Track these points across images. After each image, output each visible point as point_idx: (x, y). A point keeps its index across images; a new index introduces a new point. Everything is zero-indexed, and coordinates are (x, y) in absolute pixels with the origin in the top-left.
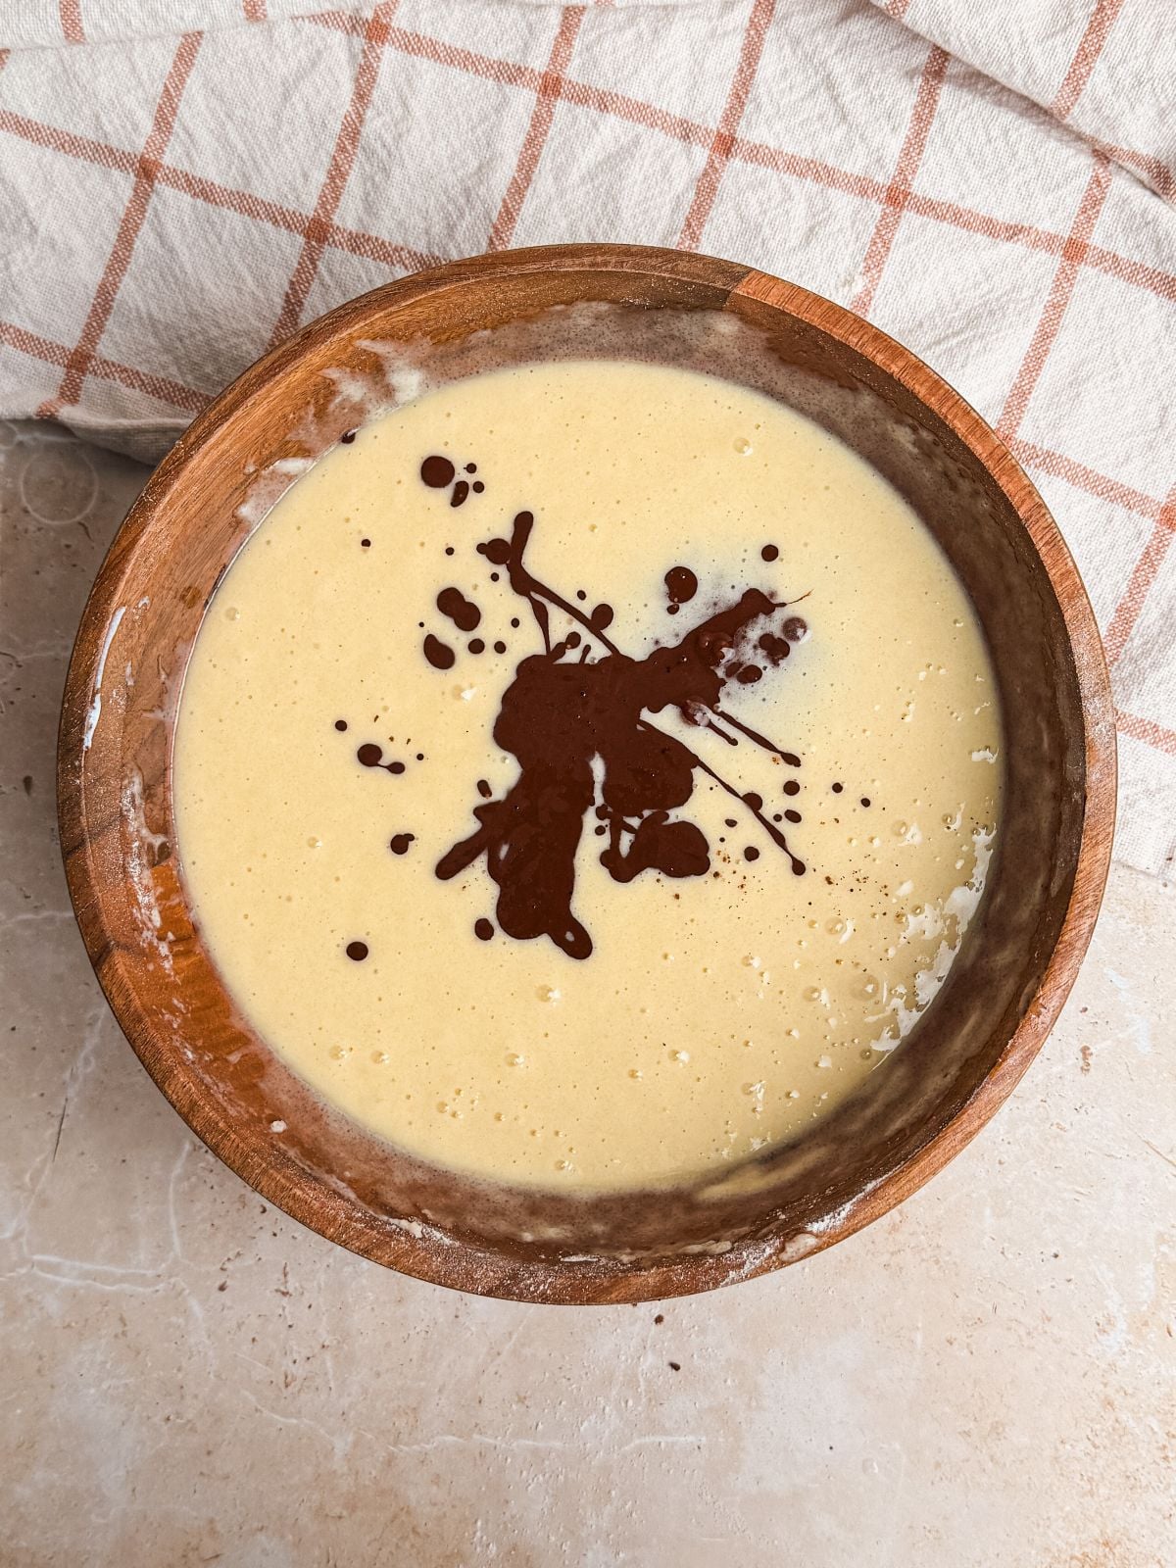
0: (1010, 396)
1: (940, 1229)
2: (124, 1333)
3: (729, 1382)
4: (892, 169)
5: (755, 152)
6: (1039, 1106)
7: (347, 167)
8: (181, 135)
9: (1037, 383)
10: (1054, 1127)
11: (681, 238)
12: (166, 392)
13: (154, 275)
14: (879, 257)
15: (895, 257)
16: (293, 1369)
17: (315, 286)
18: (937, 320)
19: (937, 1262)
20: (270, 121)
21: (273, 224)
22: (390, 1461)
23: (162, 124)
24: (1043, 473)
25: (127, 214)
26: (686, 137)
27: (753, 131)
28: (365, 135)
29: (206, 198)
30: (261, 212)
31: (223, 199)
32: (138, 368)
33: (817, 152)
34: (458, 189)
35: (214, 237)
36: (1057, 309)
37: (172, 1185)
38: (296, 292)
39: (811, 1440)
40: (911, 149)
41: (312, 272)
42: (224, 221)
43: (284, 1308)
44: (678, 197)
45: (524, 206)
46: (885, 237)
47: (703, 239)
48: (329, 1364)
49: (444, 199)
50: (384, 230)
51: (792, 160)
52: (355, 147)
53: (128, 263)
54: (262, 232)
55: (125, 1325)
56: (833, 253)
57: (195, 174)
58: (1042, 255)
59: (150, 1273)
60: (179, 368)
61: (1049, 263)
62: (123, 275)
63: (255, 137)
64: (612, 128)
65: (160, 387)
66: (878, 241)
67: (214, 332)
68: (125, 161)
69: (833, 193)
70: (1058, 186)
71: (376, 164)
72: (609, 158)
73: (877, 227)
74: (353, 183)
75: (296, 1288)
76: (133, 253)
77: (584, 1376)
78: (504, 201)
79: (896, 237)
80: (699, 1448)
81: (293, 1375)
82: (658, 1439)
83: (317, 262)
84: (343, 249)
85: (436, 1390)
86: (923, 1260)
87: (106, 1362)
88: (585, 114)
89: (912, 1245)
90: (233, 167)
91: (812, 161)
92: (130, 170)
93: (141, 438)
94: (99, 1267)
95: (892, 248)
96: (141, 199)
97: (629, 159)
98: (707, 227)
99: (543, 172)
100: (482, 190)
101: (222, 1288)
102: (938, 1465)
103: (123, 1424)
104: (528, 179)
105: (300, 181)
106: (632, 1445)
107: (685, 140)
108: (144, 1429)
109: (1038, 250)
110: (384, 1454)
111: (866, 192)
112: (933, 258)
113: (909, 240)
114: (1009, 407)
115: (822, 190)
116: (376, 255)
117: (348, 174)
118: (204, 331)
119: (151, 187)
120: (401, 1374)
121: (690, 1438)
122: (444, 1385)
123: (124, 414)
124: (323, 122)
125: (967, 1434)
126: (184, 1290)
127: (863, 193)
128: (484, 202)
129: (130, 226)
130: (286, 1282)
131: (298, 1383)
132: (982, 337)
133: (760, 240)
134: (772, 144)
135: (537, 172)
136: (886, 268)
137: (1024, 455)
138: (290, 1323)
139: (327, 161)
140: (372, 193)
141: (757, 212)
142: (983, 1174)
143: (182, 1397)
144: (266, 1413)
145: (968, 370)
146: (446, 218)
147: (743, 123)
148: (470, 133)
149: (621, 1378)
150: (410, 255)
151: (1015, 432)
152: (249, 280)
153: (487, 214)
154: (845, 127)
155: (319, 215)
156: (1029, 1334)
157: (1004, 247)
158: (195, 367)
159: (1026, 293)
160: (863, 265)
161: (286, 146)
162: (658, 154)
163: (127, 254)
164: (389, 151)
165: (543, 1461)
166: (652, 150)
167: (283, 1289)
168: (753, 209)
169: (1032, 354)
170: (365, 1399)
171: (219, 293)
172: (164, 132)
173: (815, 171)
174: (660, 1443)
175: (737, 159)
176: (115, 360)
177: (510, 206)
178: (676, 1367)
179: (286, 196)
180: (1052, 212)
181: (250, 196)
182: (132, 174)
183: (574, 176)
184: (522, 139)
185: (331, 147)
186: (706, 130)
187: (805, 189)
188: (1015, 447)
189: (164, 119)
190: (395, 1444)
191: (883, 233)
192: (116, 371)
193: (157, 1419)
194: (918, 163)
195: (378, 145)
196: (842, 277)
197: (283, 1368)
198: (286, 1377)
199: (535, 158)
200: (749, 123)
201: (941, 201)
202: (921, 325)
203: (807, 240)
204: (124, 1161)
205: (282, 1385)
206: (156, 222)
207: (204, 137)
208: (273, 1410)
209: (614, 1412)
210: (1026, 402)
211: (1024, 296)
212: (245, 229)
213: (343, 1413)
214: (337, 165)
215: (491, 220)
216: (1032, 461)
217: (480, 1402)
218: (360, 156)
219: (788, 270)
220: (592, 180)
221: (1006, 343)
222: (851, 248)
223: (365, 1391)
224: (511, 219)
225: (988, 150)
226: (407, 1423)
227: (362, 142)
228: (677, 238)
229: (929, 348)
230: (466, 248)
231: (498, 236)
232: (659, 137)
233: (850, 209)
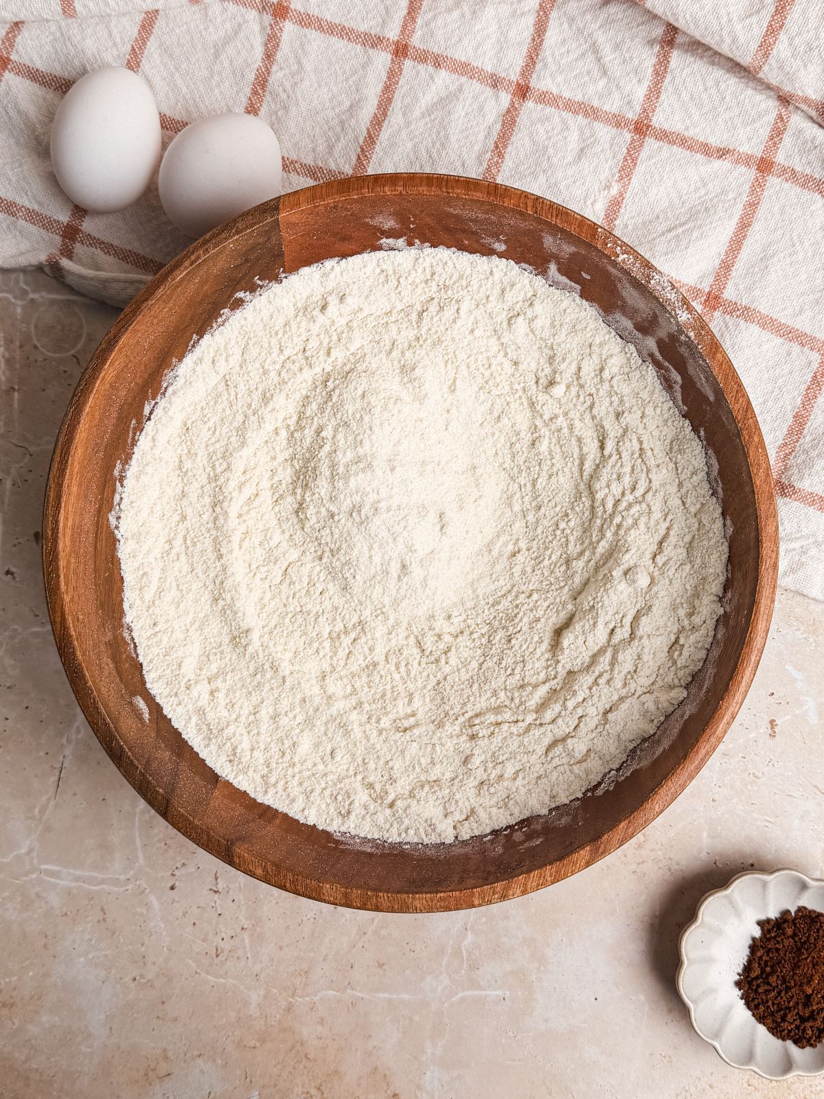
0: (719, 268)
1: (671, 846)
2: (104, 920)
3: (524, 952)
4: (638, 109)
5: (543, 97)
7: (259, 105)
9: (738, 259)
10: (751, 776)
11: (491, 155)
12: (132, 259)
14: (629, 170)
15: (640, 169)
16: (222, 944)
18: (669, 214)
19: (669, 870)
20: (206, 73)
22: (289, 1009)
24: (742, 322)
26: (495, 86)
27: (542, 82)
28: (271, 82)
32: (112, 241)
33: (586, 97)
34: (336, 121)
36: (752, 207)
37: (137, 816)
39: (582, 994)
40: (651, 95)
43: (215, 902)
44: (489, 127)
45: (381, 133)
46: (633, 156)
47: (507, 156)
48: (247, 941)
49: (326, 128)
50: (284, 149)
51: (569, 102)
52: (264, 91)
55: (105, 914)
56: (597, 166)
58: (742, 169)
59: (122, 878)
60: (141, 243)
61: (747, 174)
63: (194, 83)
64: (443, 78)
65: (128, 256)
66: (628, 158)
69: (597, 126)
70: (753, 121)
71: (278, 103)
72: (441, 100)
73: (627, 149)
75: (224, 888)
77: (424, 949)
78: (368, 130)
79: (641, 155)
80: (504, 999)
81: (221, 949)
82: (476, 993)
85: (322, 958)
86: (660, 868)
87: (92, 940)
88: (425, 69)
89: (651, 857)
90: (179, 104)
91: (582, 103)
94: (87, 874)
95: (638, 163)
97: (455, 101)
98: (509, 148)
99: (395, 110)
100: (353, 122)
101: (172, 888)
102: (670, 1011)
103: (103, 982)
104: (385, 115)
106: (458, 997)
107: (494, 88)
108: (118, 986)
109: (739, 165)
110: (285, 1003)
111: (620, 125)
112: (666, 171)
113: (650, 157)
114: (718, 276)
115: (590, 123)
117: (259, 110)
120: (297, 947)
121: (499, 992)
122: (327, 955)
124: (242, 74)
126: (145, 889)
127: (618, 125)
128: (354, 130)
130: (217, 884)
131: (226, 953)
132: (700, 227)
133: (546, 157)
134: (555, 91)
135: (391, 109)
136: (634, 177)
137: (729, 309)
138: (220, 912)
139: (244, 101)
141: (545, 137)
142: (702, 809)
143: (145, 964)
144: (203, 975)
145: (689, 251)
146: (327, 141)
147: (534, 76)
148: (345, 83)
149: (450, 951)
150: (302, 166)
151: (722, 293)
153: (356, 138)
154: (605, 80)
157: (716, 164)
158: (152, 242)
159: (731, 196)
160: (618, 175)
161: (216, 91)
162: (475, 98)
164: (288, 94)
165: (396, 1008)
166: (471, 94)
167: (214, 888)
168: (542, 137)
169: (734, 239)
170: (272, 965)
173: (584, 109)
174: (477, 996)
175: (531, 101)
176: (95, 236)
177: (372, 133)
180: (749, 140)
183: (417, 113)
184: (381, 86)
185: (248, 91)
186: (509, 81)
187: (578, 122)
188: (723, 304)
190: (293, 996)
191: (632, 153)
192: (97, 242)
193: (128, 979)
194: (656, 105)
195: (281, 89)
196: (603, 183)
197: (215, 944)
198: (217, 950)
199: (390, 100)
200: (539, 77)
201: (673, 131)
202: (658, 217)
203: (579, 158)
204: (104, 800)
205: (214, 956)
207: (158, 82)
208: (208, 973)
209: (445, 974)
210: (730, 272)
211: (730, 198)
213: (257, 976)
214: (252, 104)
215: (359, 143)
216: (734, 314)
217: (352, 967)
218: (268, 97)
219: (565, 178)
220: (430, 115)
221: (717, 231)
222: (609, 163)
223: (272, 960)
224: (373, 143)
225: (704, 96)
226: (301, 982)
227: (269, 87)
228: (488, 156)
229: (663, 234)
230: (341, 161)
231: (364, 154)
232: (476, 86)
233: (609, 135)
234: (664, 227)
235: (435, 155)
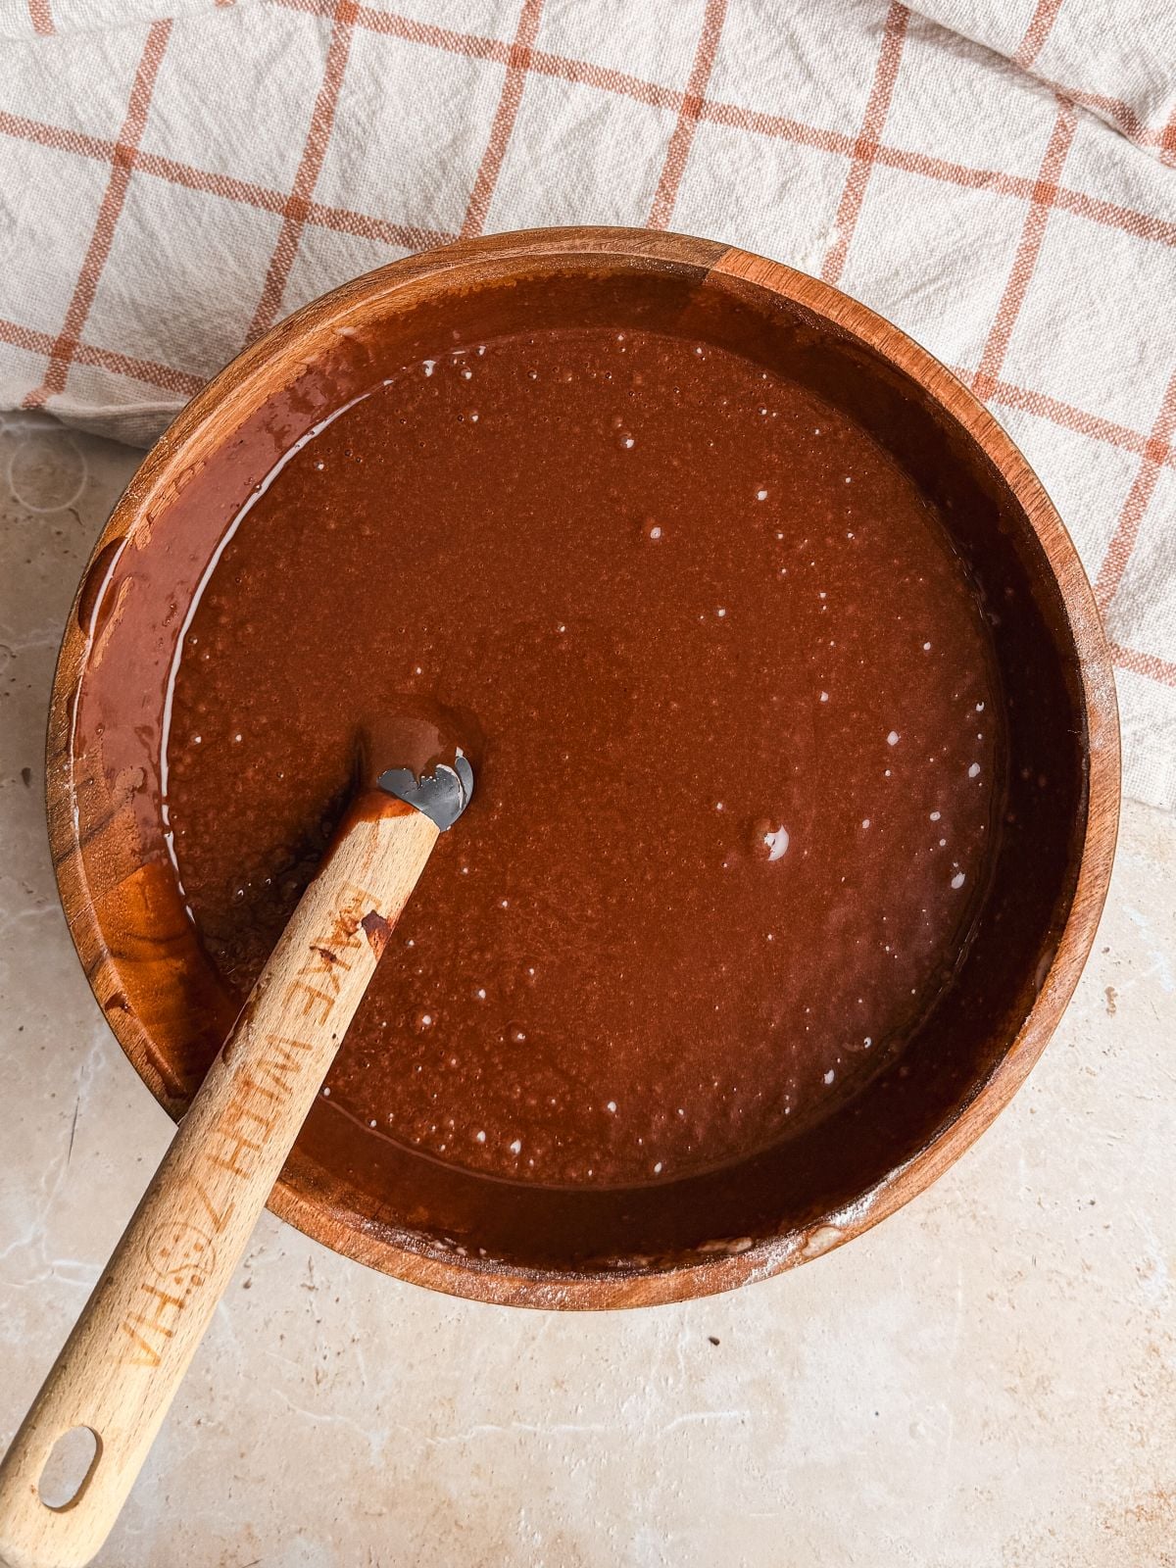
0: (989, 340)
1: (976, 1184)
3: (770, 1353)
4: (859, 123)
5: (724, 113)
6: (1066, 1053)
7: (323, 145)
8: (156, 121)
9: (1015, 325)
10: (1084, 1072)
11: (656, 199)
12: (152, 374)
13: (135, 260)
14: (852, 210)
15: (867, 208)
16: (324, 1365)
17: (296, 263)
18: (912, 268)
19: (974, 1217)
20: (244, 104)
21: (252, 204)
22: (428, 1454)
23: (137, 111)
24: (1027, 414)
25: (105, 202)
26: (655, 101)
27: (721, 92)
28: (339, 113)
29: (184, 183)
30: (239, 193)
31: (201, 182)
32: (123, 353)
33: (784, 110)
34: (433, 162)
35: (193, 220)
36: (1029, 251)
38: (278, 269)
39: (856, 1407)
40: (877, 103)
41: (293, 249)
42: (203, 204)
43: (311, 1304)
44: (651, 160)
45: (499, 175)
46: (857, 190)
47: (678, 199)
48: (360, 1358)
49: (420, 172)
50: (363, 205)
51: (761, 119)
52: (330, 126)
53: (108, 249)
54: (242, 214)
56: (807, 207)
57: (172, 159)
58: (1012, 200)
60: (164, 350)
61: (1020, 207)
62: (104, 261)
63: (229, 120)
64: (583, 96)
65: (146, 370)
66: (849, 193)
67: (198, 314)
68: (101, 149)
69: (803, 149)
70: (1024, 131)
71: (351, 141)
72: (580, 125)
73: (847, 180)
74: (330, 161)
75: (322, 1283)
76: (113, 239)
77: (622, 1357)
78: (480, 172)
79: (868, 189)
80: (743, 1422)
81: (324, 1371)
82: (702, 1415)
83: (298, 240)
84: (322, 225)
85: (472, 1380)
86: (959, 1217)
88: (555, 83)
89: (948, 1202)
90: (210, 151)
91: (780, 119)
92: (107, 158)
93: (129, 423)
95: (864, 199)
96: (118, 186)
97: (600, 125)
98: (681, 187)
99: (516, 142)
100: (458, 162)
101: (247, 1286)
102: (985, 1424)
104: (502, 149)
105: (276, 162)
106: (675, 1422)
107: (654, 104)
108: (175, 1435)
109: (1007, 194)
110: (422, 1447)
111: (835, 146)
112: (906, 207)
113: (881, 191)
114: (990, 350)
115: (792, 146)
116: (356, 230)
117: (324, 152)
118: (187, 314)
119: (128, 173)
120: (434, 1364)
121: (733, 1414)
122: (479, 1374)
123: (110, 399)
124: (297, 103)
125: (1014, 1390)
127: (832, 148)
128: (460, 174)
129: (109, 213)
130: (312, 1276)
131: (329, 1379)
132: (958, 283)
133: (734, 198)
134: (740, 104)
135: (510, 141)
136: (859, 219)
137: (1007, 397)
138: (318, 1319)
139: (302, 140)
140: (349, 170)
141: (729, 170)
142: (1015, 1125)
143: (212, 1400)
144: (299, 1411)
145: (946, 317)
146: (423, 191)
147: (710, 85)
148: (443, 107)
149: (660, 1356)
150: (390, 229)
151: (996, 374)
152: (231, 261)
153: (464, 185)
154: (811, 85)
155: (297, 193)
156: (1069, 1284)
157: (974, 194)
158: (180, 348)
159: (998, 237)
160: (836, 217)
161: (262, 128)
162: (629, 119)
163: (107, 240)
164: (364, 128)
165: (585, 1446)
166: (623, 115)
167: (308, 1283)
168: (725, 170)
169: (1008, 297)
170: (399, 1392)
171: (201, 275)
172: (138, 119)
173: (783, 128)
174: (703, 1420)
175: (707, 119)
176: (99, 346)
177: (486, 176)
178: (715, 1342)
179: (263, 177)
180: (1019, 157)
181: (228, 179)
182: (109, 162)
183: (548, 145)
184: (494, 110)
185: (306, 126)
186: (675, 93)
187: (776, 146)
188: (998, 390)
189: (138, 108)
190: (434, 1433)
191: (855, 185)
192: (101, 357)
193: (188, 1423)
194: (884, 116)
195: (353, 122)
196: (817, 230)
197: (314, 1365)
198: (317, 1374)
199: (508, 129)
200: (716, 85)
201: (910, 151)
202: (897, 273)
203: (780, 196)
204: (140, 1160)
205: (314, 1383)
206: (134, 207)
207: (178, 122)
208: (305, 1408)
209: (655, 1391)
210: (1006, 345)
211: (997, 240)
212: (224, 210)
213: (378, 1408)
214: (313, 144)
215: (468, 192)
216: (1015, 403)
217: (517, 1388)
218: (335, 134)
219: (762, 225)
220: (566, 147)
221: (983, 288)
222: (823, 202)
223: (399, 1384)
224: (488, 189)
225: (952, 101)
226: (443, 1415)
227: (337, 120)
228: (651, 200)
229: (907, 296)
230: (444, 218)
231: (475, 206)
232: (628, 102)
233: (820, 164)
234: (907, 286)
235: (576, 203)
